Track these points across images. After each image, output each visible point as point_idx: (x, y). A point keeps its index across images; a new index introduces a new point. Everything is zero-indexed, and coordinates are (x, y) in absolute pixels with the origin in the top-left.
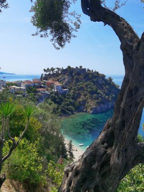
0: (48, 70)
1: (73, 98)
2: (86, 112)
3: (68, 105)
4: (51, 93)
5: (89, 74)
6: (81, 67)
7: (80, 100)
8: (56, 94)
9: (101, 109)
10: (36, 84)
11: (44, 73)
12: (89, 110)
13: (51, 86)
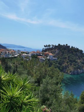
1: (59, 64)
2: (67, 73)
5: (71, 49)
6: (67, 45)
7: (64, 65)
8: (49, 60)
9: (77, 72)
10: (38, 54)
11: (44, 48)
12: (69, 72)
13: (47, 55)
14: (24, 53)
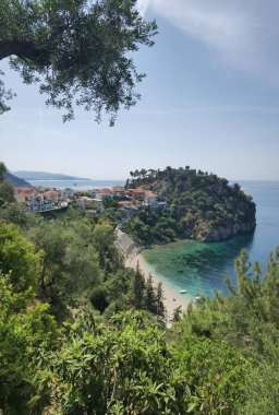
0: (137, 173)
1: (173, 217)
2: (195, 238)
3: (165, 227)
4: (140, 208)
5: (200, 178)
6: (188, 167)
7: (186, 219)
8: (148, 209)
9: (220, 235)
10: (118, 194)
11: (131, 178)
12: (199, 236)
13: (140, 198)
14: (82, 195)
